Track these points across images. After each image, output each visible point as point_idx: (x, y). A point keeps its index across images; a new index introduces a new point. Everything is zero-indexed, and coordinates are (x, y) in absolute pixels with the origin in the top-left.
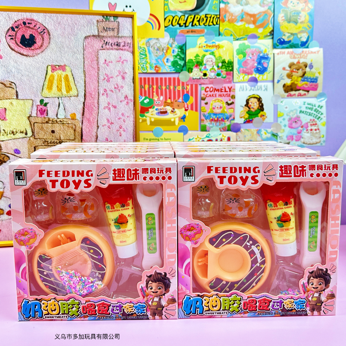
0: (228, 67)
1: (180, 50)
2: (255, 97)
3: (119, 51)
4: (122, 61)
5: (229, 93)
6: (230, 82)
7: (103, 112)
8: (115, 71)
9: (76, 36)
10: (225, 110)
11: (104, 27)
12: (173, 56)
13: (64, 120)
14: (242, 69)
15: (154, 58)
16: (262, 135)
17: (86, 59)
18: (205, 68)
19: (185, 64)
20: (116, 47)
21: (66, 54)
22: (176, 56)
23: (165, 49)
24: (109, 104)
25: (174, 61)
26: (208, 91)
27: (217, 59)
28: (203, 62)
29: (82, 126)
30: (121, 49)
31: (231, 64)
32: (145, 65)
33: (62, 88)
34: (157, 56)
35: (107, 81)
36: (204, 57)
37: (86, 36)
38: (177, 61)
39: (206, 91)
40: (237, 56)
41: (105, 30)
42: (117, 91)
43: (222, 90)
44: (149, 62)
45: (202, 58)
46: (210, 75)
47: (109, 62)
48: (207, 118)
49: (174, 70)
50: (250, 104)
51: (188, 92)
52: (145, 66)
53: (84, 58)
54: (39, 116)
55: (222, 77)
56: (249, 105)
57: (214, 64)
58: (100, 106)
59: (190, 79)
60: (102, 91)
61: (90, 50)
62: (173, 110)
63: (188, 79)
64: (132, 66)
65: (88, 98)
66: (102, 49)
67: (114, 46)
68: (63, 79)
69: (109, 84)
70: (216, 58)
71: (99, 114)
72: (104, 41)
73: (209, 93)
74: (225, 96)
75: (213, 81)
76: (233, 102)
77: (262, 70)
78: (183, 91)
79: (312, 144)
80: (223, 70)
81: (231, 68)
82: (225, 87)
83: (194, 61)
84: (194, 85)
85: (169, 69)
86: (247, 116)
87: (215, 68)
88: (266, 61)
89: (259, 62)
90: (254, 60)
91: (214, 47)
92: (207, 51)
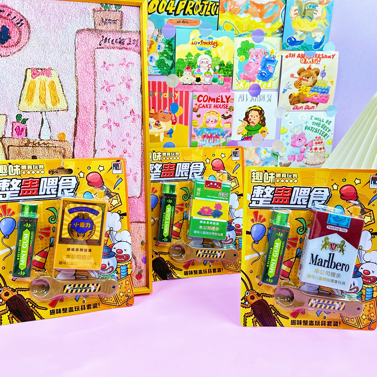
0: (226, 70)
1: (167, 46)
2: (256, 110)
3: (122, 50)
4: (126, 63)
5: (226, 104)
6: (228, 90)
7: (102, 132)
8: (117, 77)
9: (65, 30)
11: (102, 18)
12: (159, 54)
13: (49, 142)
14: (243, 74)
16: (261, 154)
17: (78, 61)
18: (199, 71)
19: (173, 65)
20: (118, 45)
21: (52, 54)
22: (162, 54)
24: (109, 121)
25: (160, 60)
26: (201, 100)
27: (214, 61)
28: (196, 63)
29: (73, 151)
30: (125, 48)
31: (230, 68)
33: (46, 98)
35: (107, 90)
36: (198, 56)
37: (79, 29)
38: (164, 60)
39: (198, 100)
40: (239, 58)
41: (105, 22)
42: (121, 103)
43: (219, 100)
45: (195, 57)
47: (110, 65)
48: (199, 134)
49: (159, 72)
50: (250, 117)
51: (176, 101)
53: (75, 59)
54: (14, 137)
55: (219, 84)
57: (210, 66)
58: (98, 123)
61: (84, 49)
62: (157, 123)
63: (177, 85)
64: (139, 71)
65: (81, 113)
66: (99, 48)
67: (115, 44)
68: (47, 87)
69: (109, 94)
70: (212, 58)
71: (96, 134)
72: (103, 37)
73: (202, 103)
74: (221, 107)
75: (208, 88)
76: (231, 116)
77: (266, 76)
78: (170, 99)
79: (315, 165)
80: (220, 75)
81: (230, 73)
82: (222, 96)
83: (185, 61)
84: (184, 93)
85: (154, 70)
86: (245, 132)
87: (212, 71)
88: (272, 65)
89: (264, 66)
90: (258, 63)
91: (211, 43)
92: (201, 49)
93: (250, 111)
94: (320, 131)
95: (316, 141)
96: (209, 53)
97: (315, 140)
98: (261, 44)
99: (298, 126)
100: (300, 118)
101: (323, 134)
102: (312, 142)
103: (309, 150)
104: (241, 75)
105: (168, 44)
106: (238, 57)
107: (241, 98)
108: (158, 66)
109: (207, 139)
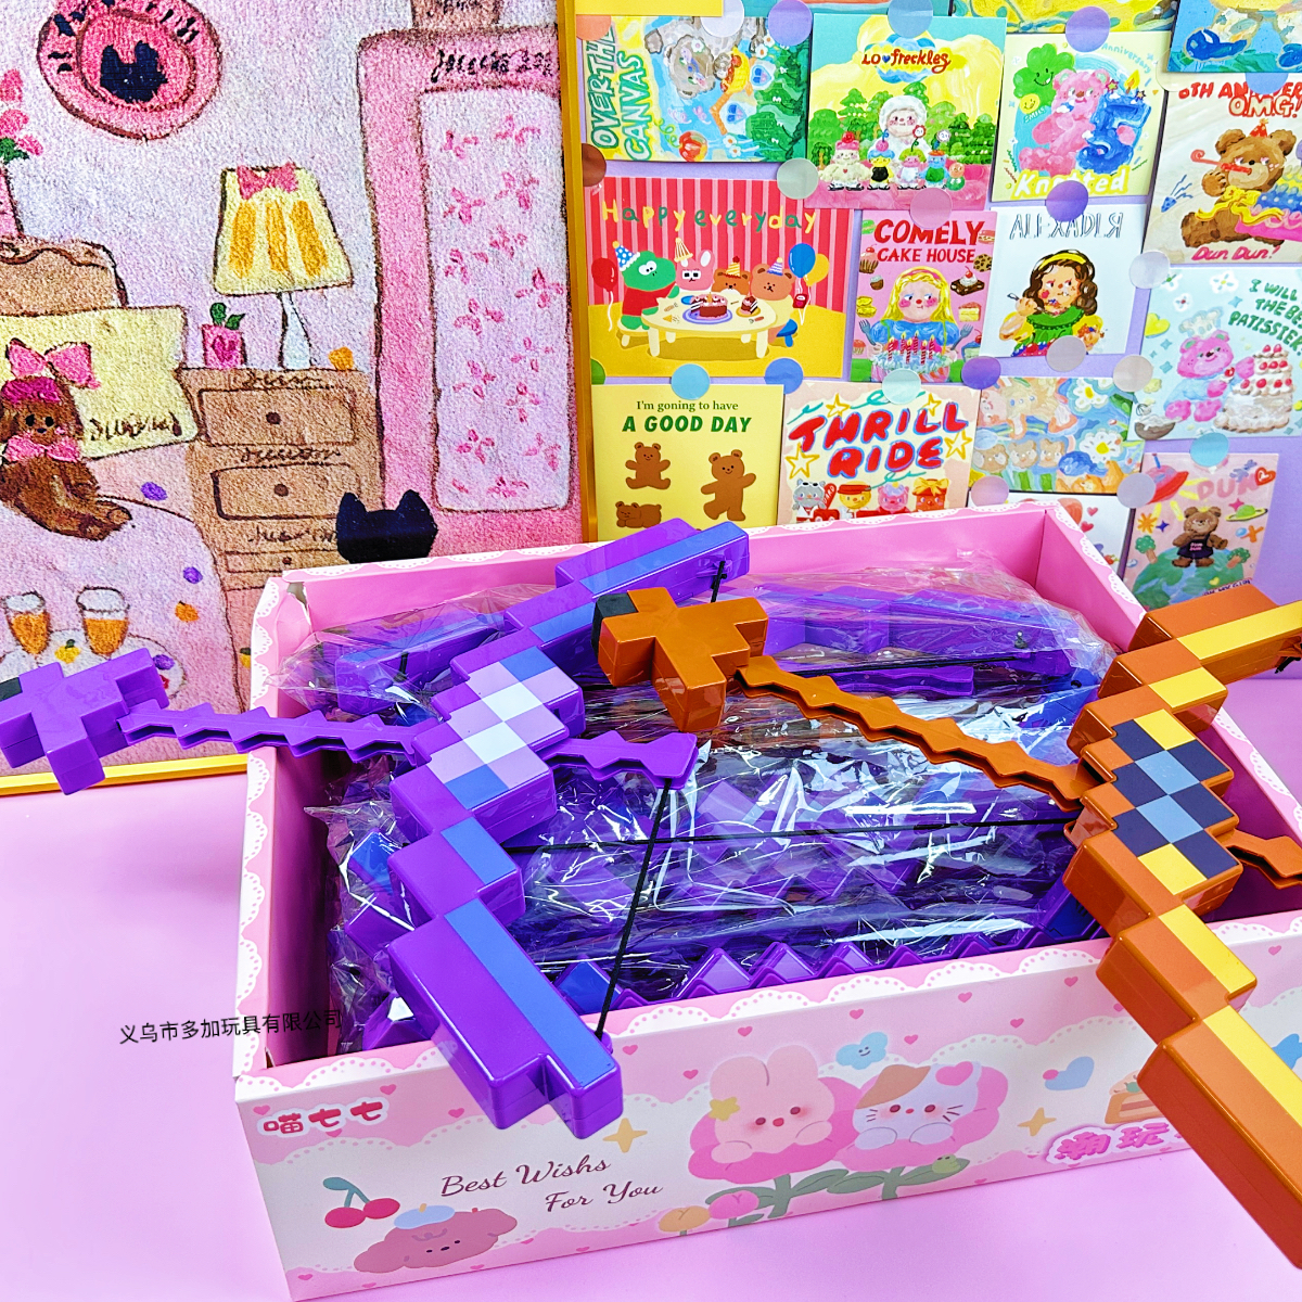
0: (974, 144)
1: (783, 70)
2: (1067, 263)
5: (967, 247)
6: (977, 204)
7: (453, 340)
8: (489, 178)
10: (949, 312)
12: (757, 98)
14: (1030, 153)
15: (678, 102)
17: (371, 138)
18: (883, 146)
19: (802, 130)
22: (767, 96)
23: (722, 65)
24: (473, 306)
25: (759, 115)
26: (888, 238)
28: (876, 122)
31: (987, 135)
32: (640, 128)
33: (288, 254)
34: (690, 94)
35: (461, 218)
36: (883, 101)
38: (771, 115)
39: (878, 238)
40: (1017, 101)
41: (444, 4)
42: (503, 254)
43: (944, 237)
44: (657, 117)
45: (870, 106)
46: (899, 176)
47: (466, 141)
48: (877, 339)
49: (757, 154)
50: (1046, 286)
51: (808, 238)
52: (641, 136)
53: (363, 131)
55: (948, 185)
56: (1040, 292)
57: (920, 132)
58: (440, 316)
60: (442, 261)
62: (748, 303)
63: (811, 189)
65: (392, 290)
66: (432, 90)
68: (287, 221)
69: (467, 230)
70: (927, 107)
71: (438, 348)
73: (891, 244)
74: (952, 257)
75: (910, 200)
76: (982, 284)
77: (1108, 157)
78: (790, 233)
79: (1255, 431)
80: (953, 158)
81: (986, 152)
82: (955, 223)
83: (839, 117)
84: (834, 214)
85: (739, 149)
86: (1027, 332)
87: (925, 147)
88: (1132, 123)
89: (1104, 127)
90: (1082, 118)
91: (926, 60)
92: (894, 80)
93: (1046, 267)
94: (1280, 330)
95: (1264, 360)
96: (917, 90)
97: (1261, 356)
98: (1098, 53)
99: (1206, 313)
100: (1215, 286)
101: (1290, 336)
102: (1251, 361)
103: (1237, 387)
104: (1024, 157)
105: (787, 65)
106: (1015, 98)
107: (1021, 228)
108: (754, 133)
109: (902, 352)
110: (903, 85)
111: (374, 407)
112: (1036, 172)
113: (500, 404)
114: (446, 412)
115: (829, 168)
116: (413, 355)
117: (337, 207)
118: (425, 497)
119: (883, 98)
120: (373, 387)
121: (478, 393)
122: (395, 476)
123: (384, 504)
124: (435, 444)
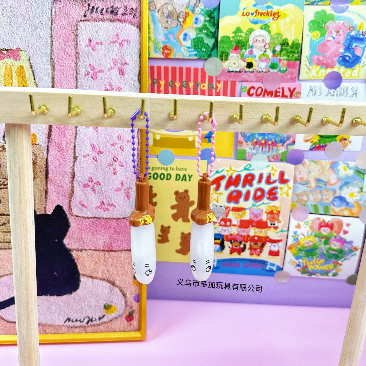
0: (291, 52)
1: (207, 19)
3: (115, 23)
4: (120, 41)
6: (293, 80)
7: (85, 133)
12: (196, 30)
14: (316, 58)
16: (339, 170)
17: (55, 38)
18: (251, 53)
19: (216, 45)
20: (110, 16)
22: (200, 30)
25: (197, 38)
26: (253, 94)
27: (274, 38)
28: (248, 42)
30: (118, 20)
31: (297, 48)
35: (92, 77)
38: (202, 38)
39: (249, 93)
43: (278, 94)
44: (153, 38)
45: (245, 34)
46: (258, 66)
47: (97, 43)
48: (248, 140)
49: (196, 55)
51: (218, 94)
55: (280, 71)
57: (267, 46)
59: (223, 71)
61: (63, 22)
63: (219, 72)
64: (137, 51)
66: (84, 21)
67: (106, 15)
69: (95, 83)
70: (270, 35)
71: (78, 137)
72: (89, 5)
75: (263, 77)
77: (351, 61)
78: (210, 92)
80: (282, 58)
81: (297, 56)
82: (283, 88)
83: (231, 39)
84: (229, 83)
85: (188, 53)
86: (316, 139)
87: (270, 53)
89: (348, 47)
90: (339, 43)
91: (270, 14)
92: (256, 23)
96: (266, 28)
98: (345, 14)
104: (313, 59)
105: (209, 16)
106: (309, 33)
107: (312, 92)
108: (195, 46)
109: (260, 146)
110: (260, 25)
111: (45, 163)
112: (319, 67)
113: (104, 165)
114: (79, 167)
115: (227, 62)
116: (65, 139)
117: (37, 69)
118: (65, 209)
119: (251, 31)
120: (45, 153)
121: (95, 159)
122: (52, 197)
123: (45, 211)
124: (72, 182)
